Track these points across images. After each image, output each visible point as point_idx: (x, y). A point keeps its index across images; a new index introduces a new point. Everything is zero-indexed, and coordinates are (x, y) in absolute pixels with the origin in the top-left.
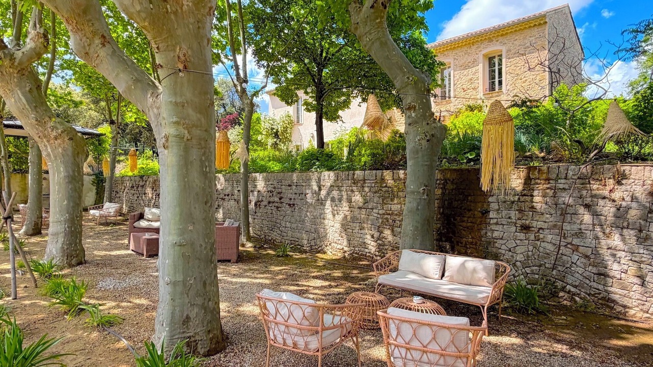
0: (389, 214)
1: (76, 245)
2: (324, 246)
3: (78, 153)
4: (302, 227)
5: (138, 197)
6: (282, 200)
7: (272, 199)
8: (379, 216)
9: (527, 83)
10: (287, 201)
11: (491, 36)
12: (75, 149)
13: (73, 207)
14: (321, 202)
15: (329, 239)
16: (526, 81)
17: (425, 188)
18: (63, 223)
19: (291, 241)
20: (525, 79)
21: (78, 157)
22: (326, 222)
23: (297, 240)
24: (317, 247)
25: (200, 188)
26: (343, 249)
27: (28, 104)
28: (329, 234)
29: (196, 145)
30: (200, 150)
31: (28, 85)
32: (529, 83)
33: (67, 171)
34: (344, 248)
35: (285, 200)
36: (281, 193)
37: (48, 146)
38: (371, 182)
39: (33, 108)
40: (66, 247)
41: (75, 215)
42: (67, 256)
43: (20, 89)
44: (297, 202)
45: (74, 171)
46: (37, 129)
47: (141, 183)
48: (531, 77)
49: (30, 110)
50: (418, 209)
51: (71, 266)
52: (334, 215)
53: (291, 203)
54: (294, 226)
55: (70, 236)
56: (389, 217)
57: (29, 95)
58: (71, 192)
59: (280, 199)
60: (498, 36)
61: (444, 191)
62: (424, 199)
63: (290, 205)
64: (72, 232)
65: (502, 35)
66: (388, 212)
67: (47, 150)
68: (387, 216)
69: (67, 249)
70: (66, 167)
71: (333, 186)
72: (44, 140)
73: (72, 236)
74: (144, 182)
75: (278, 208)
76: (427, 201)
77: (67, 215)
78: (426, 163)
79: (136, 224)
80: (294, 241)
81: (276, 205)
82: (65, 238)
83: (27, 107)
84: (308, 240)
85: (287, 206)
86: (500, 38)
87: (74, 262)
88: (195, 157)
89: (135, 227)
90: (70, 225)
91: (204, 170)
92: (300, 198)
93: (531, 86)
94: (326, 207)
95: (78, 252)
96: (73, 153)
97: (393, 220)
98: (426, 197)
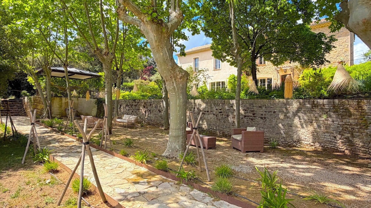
0: (348, 125)
2: (292, 142)
4: (273, 131)
5: (133, 111)
6: (255, 115)
7: (247, 114)
8: (339, 126)
9: (337, 53)
10: (260, 116)
11: (315, 27)
13: (185, 120)
16: (336, 51)
18: (181, 130)
20: (336, 50)
23: (269, 138)
24: (287, 143)
32: (338, 53)
33: (184, 98)
34: (311, 143)
35: (257, 115)
36: (254, 111)
37: (175, 83)
38: (331, 106)
39: (170, 59)
40: (183, 145)
44: (268, 116)
46: (171, 72)
47: (134, 104)
48: (340, 49)
53: (263, 117)
55: (185, 137)
56: (348, 126)
57: (169, 51)
58: (185, 111)
59: (254, 114)
60: (320, 27)
65: (322, 27)
66: (347, 123)
67: (174, 85)
68: (346, 126)
72: (173, 79)
74: (137, 103)
75: (252, 119)
77: (183, 125)
81: (251, 118)
82: (183, 139)
83: (168, 58)
85: (260, 119)
86: (321, 28)
90: (184, 131)
92: (269, 114)
93: (339, 54)
97: (352, 129)
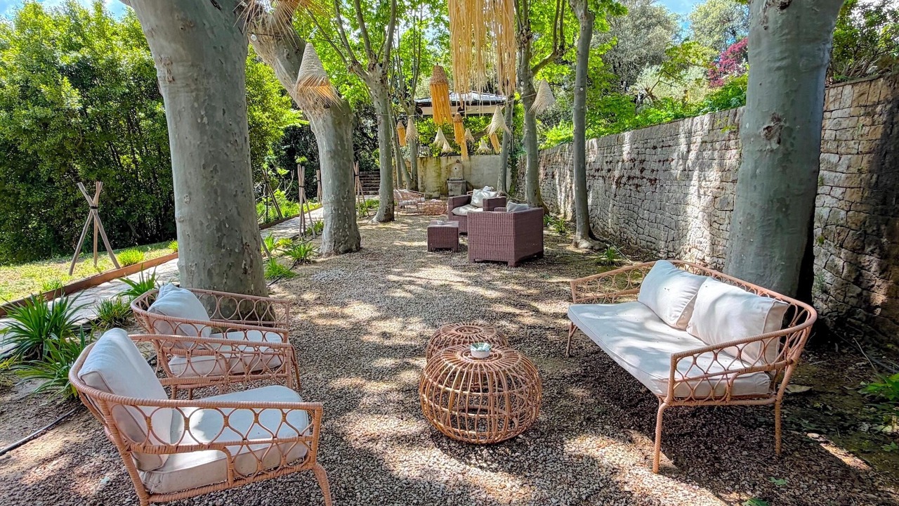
1: (344, 230)
2: (682, 253)
3: (340, 123)
4: (661, 219)
6: (643, 174)
7: (632, 173)
10: (649, 175)
12: (335, 118)
13: (338, 187)
14: (687, 174)
15: (689, 240)
17: (772, 124)
18: (330, 205)
19: (647, 241)
21: (340, 128)
22: (689, 209)
23: (654, 240)
24: (674, 254)
25: (194, 146)
26: (704, 259)
27: (288, 72)
28: (690, 232)
29: (183, 87)
30: (189, 94)
31: (285, 50)
33: (329, 146)
35: (647, 174)
36: (644, 161)
39: (293, 76)
40: (333, 232)
41: (341, 196)
42: (335, 242)
43: (279, 57)
44: (661, 176)
45: (336, 145)
49: (290, 78)
50: (754, 176)
51: (337, 253)
52: (699, 197)
53: (652, 178)
54: (652, 217)
55: (336, 219)
57: (287, 61)
58: (334, 169)
59: (642, 171)
61: (888, 130)
62: (772, 151)
63: (651, 180)
64: (339, 215)
69: (334, 234)
70: (327, 140)
71: (706, 142)
73: (339, 220)
76: (780, 156)
77: (333, 196)
78: (778, 64)
79: (455, 211)
80: (651, 242)
81: (636, 181)
82: (332, 222)
83: (287, 76)
84: (666, 241)
85: (649, 184)
87: (341, 249)
88: (183, 105)
89: (454, 215)
90: (336, 208)
91: (199, 121)
92: (663, 168)
94: (692, 182)
95: (347, 238)
96: (334, 123)
98: (775, 146)
